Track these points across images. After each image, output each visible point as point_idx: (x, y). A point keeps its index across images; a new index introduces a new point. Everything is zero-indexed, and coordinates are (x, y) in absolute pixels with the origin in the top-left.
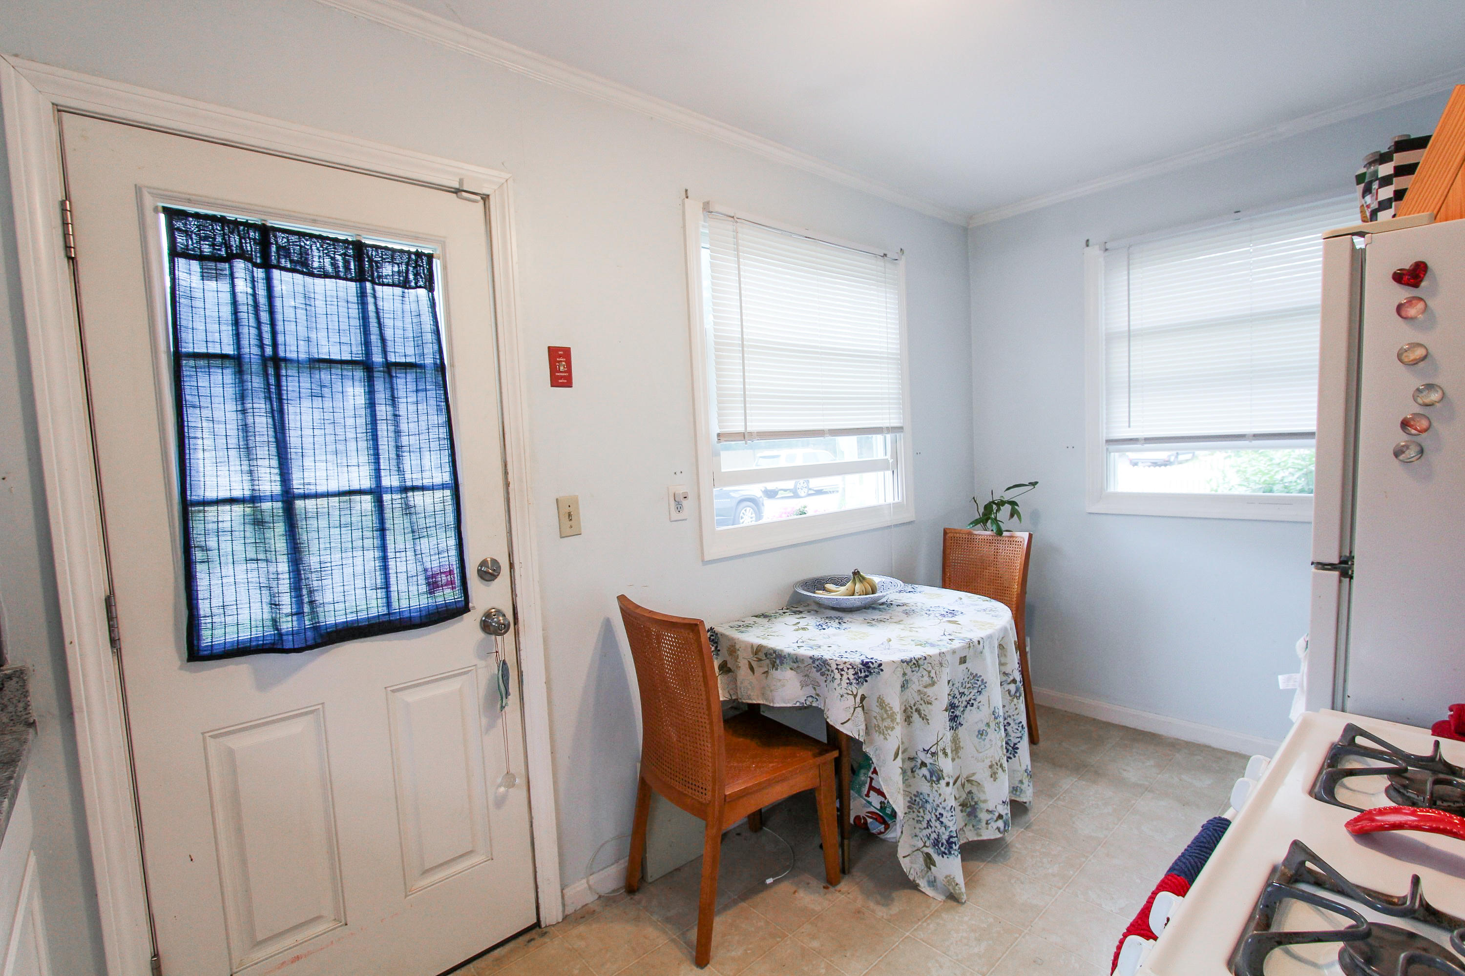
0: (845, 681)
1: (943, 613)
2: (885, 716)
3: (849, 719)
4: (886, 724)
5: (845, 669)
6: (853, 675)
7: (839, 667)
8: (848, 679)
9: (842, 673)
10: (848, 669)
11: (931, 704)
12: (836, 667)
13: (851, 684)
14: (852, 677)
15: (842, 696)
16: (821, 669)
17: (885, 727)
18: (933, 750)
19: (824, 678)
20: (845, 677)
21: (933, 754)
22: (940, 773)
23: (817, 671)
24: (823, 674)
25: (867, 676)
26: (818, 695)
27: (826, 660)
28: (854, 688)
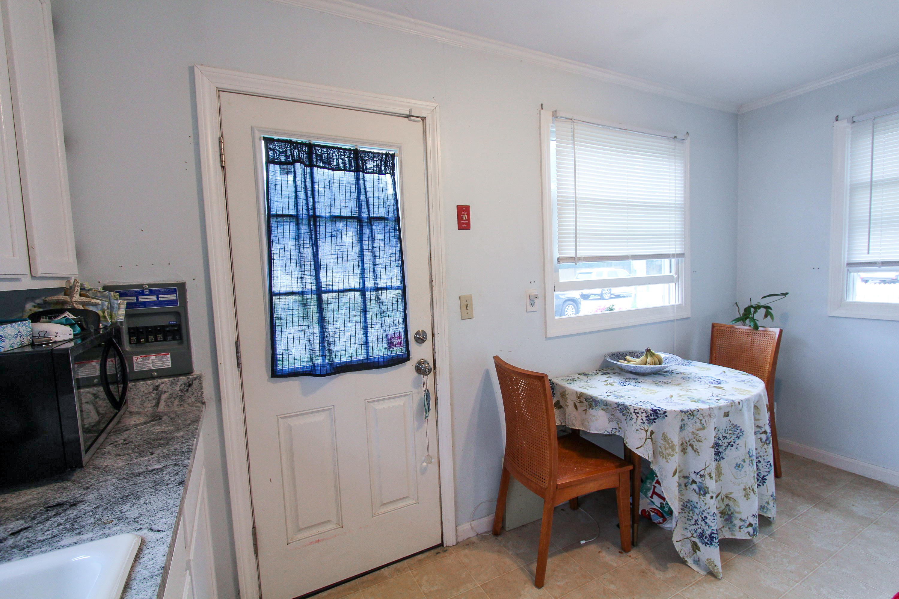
0: (639, 421)
1: (711, 381)
2: (667, 446)
3: (641, 446)
4: (667, 452)
5: (640, 413)
6: (646, 417)
7: (636, 411)
8: (642, 419)
9: (638, 415)
10: (642, 413)
11: (701, 442)
12: (633, 411)
13: (644, 423)
14: (644, 419)
15: (637, 430)
16: (623, 412)
17: (667, 453)
18: (702, 473)
19: (625, 417)
20: (640, 418)
21: (702, 476)
22: (706, 489)
23: (620, 412)
24: (624, 415)
25: (655, 419)
26: (620, 428)
27: (627, 406)
28: (646, 426)
